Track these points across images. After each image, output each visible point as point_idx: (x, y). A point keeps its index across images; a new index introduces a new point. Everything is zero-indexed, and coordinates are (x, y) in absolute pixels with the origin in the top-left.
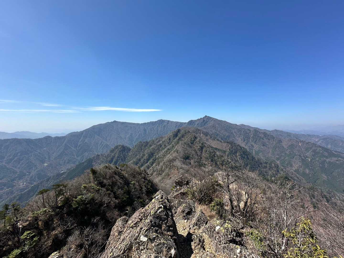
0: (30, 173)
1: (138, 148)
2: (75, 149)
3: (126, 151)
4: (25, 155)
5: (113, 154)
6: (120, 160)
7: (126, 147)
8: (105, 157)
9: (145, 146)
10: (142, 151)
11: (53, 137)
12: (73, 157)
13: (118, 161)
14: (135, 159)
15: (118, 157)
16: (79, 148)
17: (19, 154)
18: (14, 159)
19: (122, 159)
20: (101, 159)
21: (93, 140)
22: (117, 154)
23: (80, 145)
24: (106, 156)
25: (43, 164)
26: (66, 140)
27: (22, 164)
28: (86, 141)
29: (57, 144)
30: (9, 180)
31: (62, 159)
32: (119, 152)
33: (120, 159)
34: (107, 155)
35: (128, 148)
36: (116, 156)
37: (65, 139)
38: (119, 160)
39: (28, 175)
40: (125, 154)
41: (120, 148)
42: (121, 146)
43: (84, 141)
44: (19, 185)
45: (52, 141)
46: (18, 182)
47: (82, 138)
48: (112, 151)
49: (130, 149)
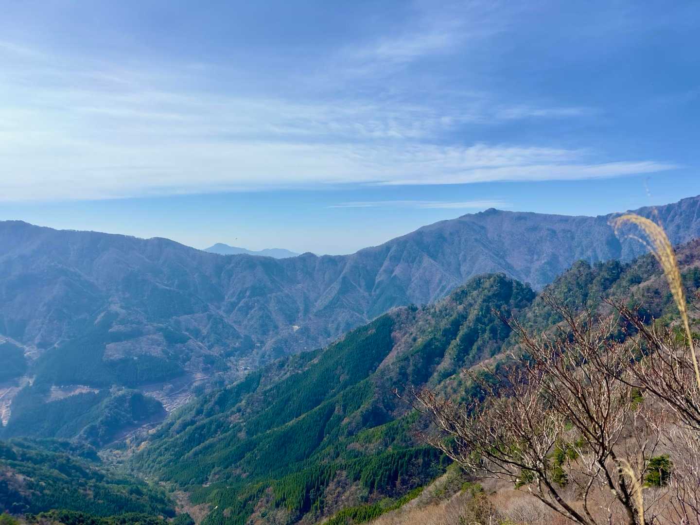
0: (262, 342)
1: (570, 290)
2: (366, 294)
3: (512, 301)
4: (258, 298)
5: (460, 308)
6: (487, 332)
7: (514, 284)
8: (433, 317)
9: (606, 284)
10: (590, 302)
11: (319, 256)
12: (357, 315)
13: (478, 337)
14: (548, 332)
15: (478, 320)
16: (378, 292)
17: (248, 294)
18: (238, 303)
19: (493, 331)
20: (420, 323)
21: (418, 270)
22: (476, 307)
23: (379, 283)
24: (438, 312)
25: (290, 326)
26: (348, 265)
27: (252, 318)
28: (397, 271)
29: (327, 276)
30: (222, 352)
31: (331, 319)
32: (484, 301)
33: (488, 328)
34: (441, 311)
35: (522, 290)
36: (472, 316)
37: (345, 264)
38: (484, 331)
39: (258, 347)
40: (509, 312)
41: (487, 285)
42: (492, 279)
43: (392, 272)
44: (237, 370)
45: (315, 267)
46: (236, 361)
47: (386, 263)
48: (460, 296)
49: (533, 295)
